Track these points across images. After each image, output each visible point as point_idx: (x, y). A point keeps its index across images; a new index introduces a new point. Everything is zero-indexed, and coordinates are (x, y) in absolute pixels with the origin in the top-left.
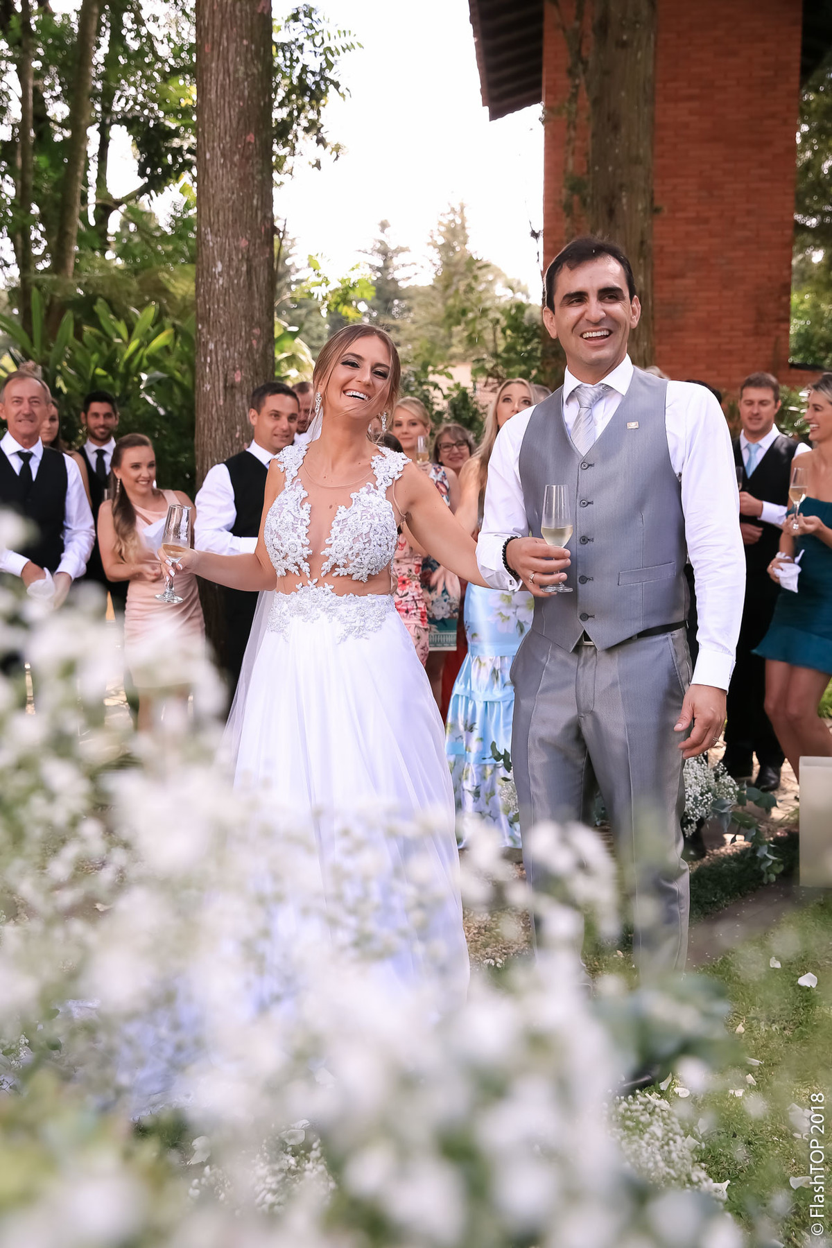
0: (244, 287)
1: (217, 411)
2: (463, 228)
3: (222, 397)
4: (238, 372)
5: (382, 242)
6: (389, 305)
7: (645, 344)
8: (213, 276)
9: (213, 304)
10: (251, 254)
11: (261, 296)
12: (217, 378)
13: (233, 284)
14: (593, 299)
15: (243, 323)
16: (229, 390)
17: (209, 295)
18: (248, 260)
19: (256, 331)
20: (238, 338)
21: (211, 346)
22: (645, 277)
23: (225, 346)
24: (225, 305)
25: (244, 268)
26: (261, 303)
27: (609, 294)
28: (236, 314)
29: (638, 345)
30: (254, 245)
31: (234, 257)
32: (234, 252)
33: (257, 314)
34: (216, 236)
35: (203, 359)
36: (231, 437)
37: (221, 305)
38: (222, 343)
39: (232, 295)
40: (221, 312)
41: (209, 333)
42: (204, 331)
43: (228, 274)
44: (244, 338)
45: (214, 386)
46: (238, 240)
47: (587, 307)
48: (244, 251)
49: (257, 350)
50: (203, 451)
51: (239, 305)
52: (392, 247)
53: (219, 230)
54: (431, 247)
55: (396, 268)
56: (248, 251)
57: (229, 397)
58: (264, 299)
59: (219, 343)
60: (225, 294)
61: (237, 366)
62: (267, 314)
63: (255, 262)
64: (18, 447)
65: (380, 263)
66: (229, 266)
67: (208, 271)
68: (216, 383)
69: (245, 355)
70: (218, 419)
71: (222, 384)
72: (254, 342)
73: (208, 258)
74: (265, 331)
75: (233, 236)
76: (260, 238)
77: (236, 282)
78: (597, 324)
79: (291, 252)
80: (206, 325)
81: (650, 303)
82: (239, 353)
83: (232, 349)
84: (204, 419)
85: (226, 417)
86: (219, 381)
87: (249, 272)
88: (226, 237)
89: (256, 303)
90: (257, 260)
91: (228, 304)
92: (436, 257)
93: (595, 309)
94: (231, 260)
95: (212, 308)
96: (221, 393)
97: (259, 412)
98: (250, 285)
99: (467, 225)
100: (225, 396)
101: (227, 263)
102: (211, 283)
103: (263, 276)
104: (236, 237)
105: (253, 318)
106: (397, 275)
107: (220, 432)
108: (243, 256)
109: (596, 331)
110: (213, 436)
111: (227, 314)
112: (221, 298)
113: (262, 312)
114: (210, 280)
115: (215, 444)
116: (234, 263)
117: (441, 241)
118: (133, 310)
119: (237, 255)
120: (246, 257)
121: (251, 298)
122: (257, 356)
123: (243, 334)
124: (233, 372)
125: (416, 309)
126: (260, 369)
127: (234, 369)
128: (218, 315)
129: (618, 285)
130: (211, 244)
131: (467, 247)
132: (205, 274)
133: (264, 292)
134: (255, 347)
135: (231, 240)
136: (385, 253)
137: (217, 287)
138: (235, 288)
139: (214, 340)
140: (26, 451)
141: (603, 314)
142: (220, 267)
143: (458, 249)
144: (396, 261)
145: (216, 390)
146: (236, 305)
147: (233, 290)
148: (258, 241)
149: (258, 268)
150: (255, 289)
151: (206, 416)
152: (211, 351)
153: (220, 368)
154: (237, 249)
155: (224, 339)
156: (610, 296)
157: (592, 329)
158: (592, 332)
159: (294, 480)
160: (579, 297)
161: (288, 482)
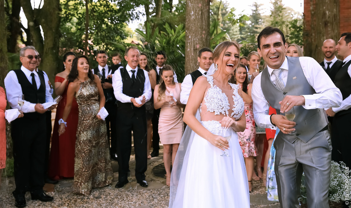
0: (200, 19)
1: (191, 57)
3: (193, 53)
4: (198, 45)
5: (255, 3)
6: (258, 21)
7: (337, 31)
8: (191, 16)
9: (191, 24)
10: (202, 8)
11: (205, 21)
12: (191, 47)
13: (197, 18)
14: (272, 46)
15: (200, 30)
16: (195, 50)
17: (189, 21)
18: (201, 10)
19: (204, 32)
20: (198, 34)
21: (190, 37)
22: (336, 9)
23: (194, 37)
24: (194, 24)
25: (200, 13)
26: (205, 23)
28: (197, 27)
29: (334, 32)
30: (203, 5)
31: (197, 10)
32: (197, 8)
33: (204, 27)
34: (192, 3)
35: (187, 41)
36: (196, 65)
37: (193, 24)
38: (193, 36)
39: (196, 21)
40: (193, 26)
41: (189, 33)
42: (188, 32)
43: (195, 15)
44: (200, 34)
45: (190, 49)
46: (198, 4)
47: (270, 49)
48: (200, 7)
49: (204, 38)
50: (187, 69)
51: (198, 24)
52: (259, 4)
53: (192, 2)
54: (271, 3)
55: (260, 10)
56: (201, 7)
57: (195, 53)
58: (206, 22)
59: (192, 36)
60: (194, 21)
61: (198, 43)
62: (207, 27)
63: (204, 11)
64: (131, 69)
65: (255, 9)
66: (196, 12)
67: (189, 14)
68: (191, 48)
69: (200, 39)
70: (192, 59)
71: (193, 49)
72: (203, 35)
73: (189, 10)
74: (207, 32)
75: (197, 3)
76: (205, 3)
77: (197, 17)
78: (274, 54)
79: (228, 7)
80: (188, 31)
81: (338, 18)
82: (198, 39)
83: (196, 38)
84: (188, 59)
85: (194, 59)
86: (192, 48)
87: (201, 14)
88: (195, 3)
89: (204, 23)
90: (204, 10)
91: (195, 24)
92: (272, 6)
93: (273, 49)
94: (196, 10)
95: (190, 25)
96: (193, 51)
97: (200, 58)
98: (202, 18)
100: (194, 52)
101: (195, 12)
102: (190, 18)
103: (206, 15)
104: (198, 3)
105: (203, 28)
106: (260, 12)
107: (192, 63)
108: (200, 9)
109: (274, 56)
110: (190, 65)
111: (195, 27)
112: (193, 22)
113: (206, 26)
114: (190, 17)
115: (191, 67)
116: (197, 12)
118: (176, 26)
119: (198, 9)
120: (201, 9)
121: (202, 22)
122: (204, 40)
123: (200, 33)
124: (196, 45)
125: (266, 22)
126: (205, 44)
127: (197, 44)
128: (192, 27)
129: (279, 41)
130: (190, 6)
131: (282, 3)
132: (188, 15)
133: (206, 20)
134: (203, 37)
135: (196, 4)
136: (256, 6)
137: (192, 19)
138: (197, 19)
139: (191, 35)
140: (133, 70)
141: (275, 51)
142: (193, 13)
143: (279, 3)
144: (259, 8)
145: (191, 50)
146: (197, 24)
147: (197, 20)
148: (205, 4)
149: (205, 13)
150: (204, 19)
151: (188, 58)
152: (190, 39)
153: (193, 44)
154: (198, 7)
155: (194, 35)
156: (277, 45)
157: (272, 55)
158: (272, 56)
159: (214, 85)
160: (268, 46)
161: (212, 85)
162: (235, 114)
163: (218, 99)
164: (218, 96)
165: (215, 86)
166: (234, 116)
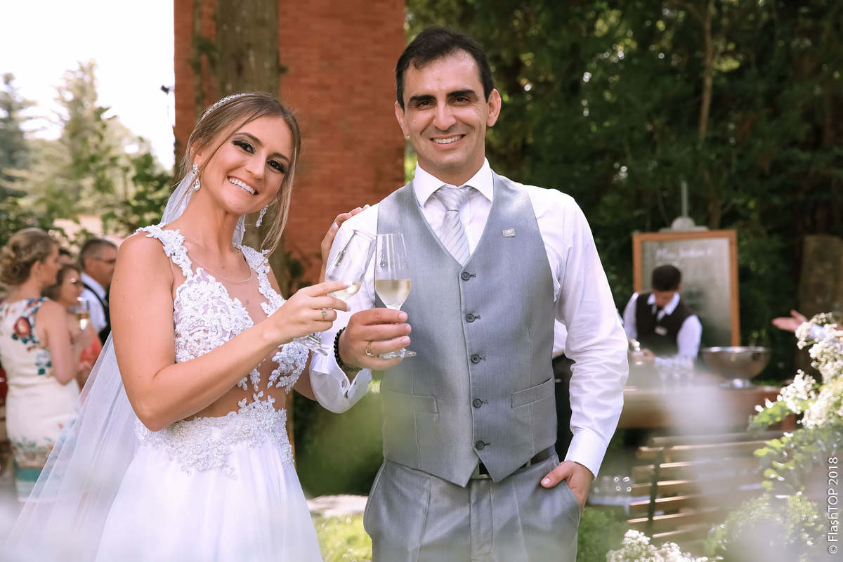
2: (92, 84)
5: (6, 95)
14: (441, 104)
27: (458, 97)
47: (435, 113)
54: (59, 103)
55: (22, 121)
78: (447, 131)
92: (66, 113)
93: (444, 114)
99: (95, 83)
109: (446, 138)
117: (69, 96)
129: (469, 87)
136: (9, 106)
141: (453, 121)
143: (86, 104)
156: (460, 100)
157: (442, 135)
158: (442, 139)
159: (193, 268)
160: (427, 100)
161: (187, 270)
162: (282, 375)
163: (224, 332)
164: (220, 320)
165: (198, 270)
166: (278, 380)
